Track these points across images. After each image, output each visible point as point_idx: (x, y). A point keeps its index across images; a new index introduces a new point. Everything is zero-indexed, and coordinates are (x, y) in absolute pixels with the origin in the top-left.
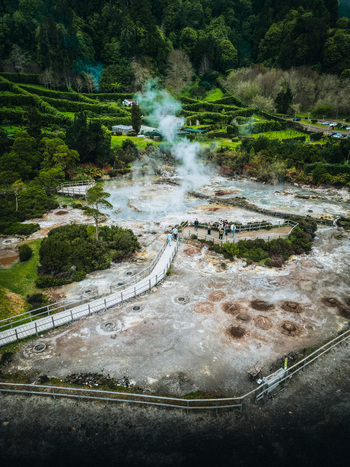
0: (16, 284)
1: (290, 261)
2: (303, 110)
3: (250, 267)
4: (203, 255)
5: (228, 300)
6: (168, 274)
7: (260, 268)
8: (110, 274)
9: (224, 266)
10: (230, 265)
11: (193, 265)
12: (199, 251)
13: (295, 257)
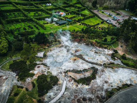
0: (34, 96)
1: (91, 83)
2: (100, 6)
3: (83, 85)
4: (73, 82)
5: (78, 98)
6: (65, 90)
7: (85, 85)
8: (53, 91)
9: (77, 86)
10: (78, 85)
11: (71, 85)
12: (72, 81)
13: (92, 81)
